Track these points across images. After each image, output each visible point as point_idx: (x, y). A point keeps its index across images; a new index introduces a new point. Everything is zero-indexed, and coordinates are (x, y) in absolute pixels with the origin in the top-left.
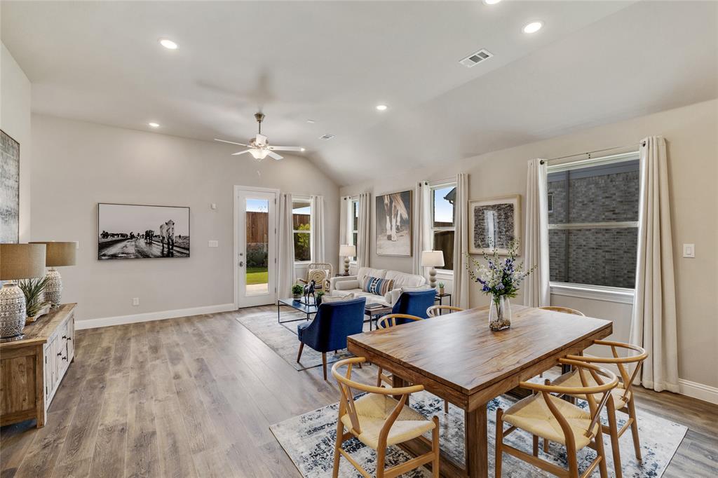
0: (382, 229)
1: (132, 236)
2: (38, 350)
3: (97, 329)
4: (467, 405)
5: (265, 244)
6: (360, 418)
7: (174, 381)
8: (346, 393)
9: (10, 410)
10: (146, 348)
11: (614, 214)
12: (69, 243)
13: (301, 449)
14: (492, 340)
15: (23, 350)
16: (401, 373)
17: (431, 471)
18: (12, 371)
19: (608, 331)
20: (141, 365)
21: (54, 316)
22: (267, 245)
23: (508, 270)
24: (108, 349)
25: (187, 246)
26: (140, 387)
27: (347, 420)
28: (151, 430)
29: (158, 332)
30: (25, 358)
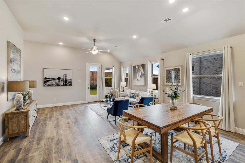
0: (135, 77)
1: (54, 79)
2: (27, 113)
3: (43, 108)
4: (160, 132)
5: (96, 82)
6: (126, 136)
7: (67, 124)
8: (122, 128)
9: (19, 131)
10: (59, 114)
11: (216, 72)
12: (35, 81)
13: (108, 146)
14: (171, 113)
15: (23, 113)
16: (140, 122)
17: (149, 154)
18: (20, 119)
19: (211, 110)
20: (57, 119)
21: (31, 103)
22: (97, 82)
23: (176, 90)
24: (47, 114)
25: (71, 82)
26: (57, 126)
27: (122, 136)
28: (61, 139)
29: (62, 109)
30: (23, 116)
